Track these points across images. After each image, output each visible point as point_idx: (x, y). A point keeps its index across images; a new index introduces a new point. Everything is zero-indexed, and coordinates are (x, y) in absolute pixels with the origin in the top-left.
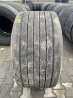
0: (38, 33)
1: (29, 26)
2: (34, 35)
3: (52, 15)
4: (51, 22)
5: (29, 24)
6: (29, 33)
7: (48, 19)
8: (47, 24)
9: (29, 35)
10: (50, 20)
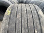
0: (27, 25)
1: (17, 17)
2: (22, 28)
3: (36, 8)
4: (36, 14)
5: (18, 16)
6: (17, 25)
7: (33, 11)
8: (34, 16)
9: (17, 28)
10: (35, 12)
